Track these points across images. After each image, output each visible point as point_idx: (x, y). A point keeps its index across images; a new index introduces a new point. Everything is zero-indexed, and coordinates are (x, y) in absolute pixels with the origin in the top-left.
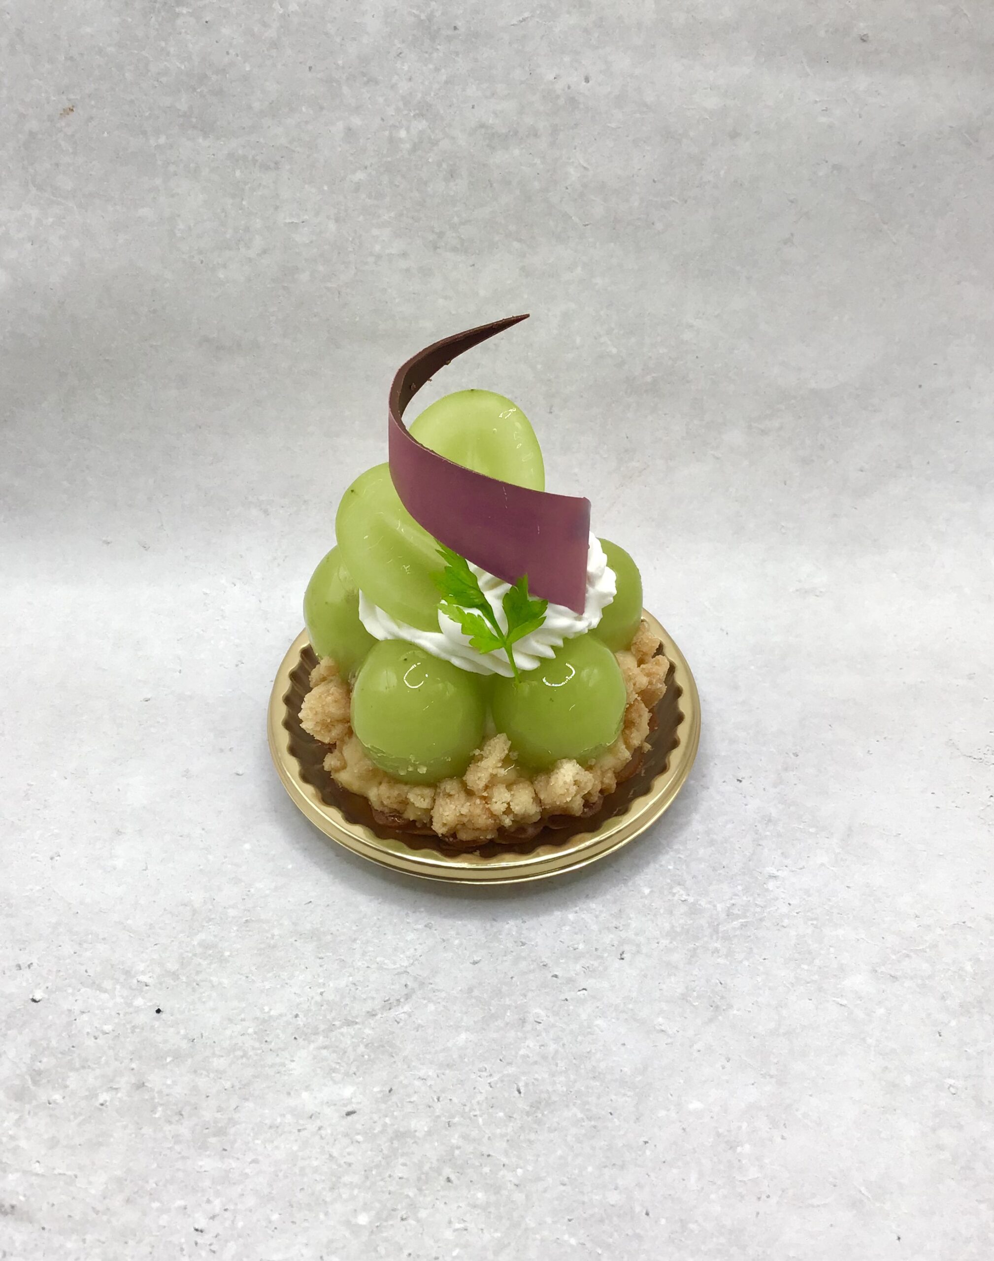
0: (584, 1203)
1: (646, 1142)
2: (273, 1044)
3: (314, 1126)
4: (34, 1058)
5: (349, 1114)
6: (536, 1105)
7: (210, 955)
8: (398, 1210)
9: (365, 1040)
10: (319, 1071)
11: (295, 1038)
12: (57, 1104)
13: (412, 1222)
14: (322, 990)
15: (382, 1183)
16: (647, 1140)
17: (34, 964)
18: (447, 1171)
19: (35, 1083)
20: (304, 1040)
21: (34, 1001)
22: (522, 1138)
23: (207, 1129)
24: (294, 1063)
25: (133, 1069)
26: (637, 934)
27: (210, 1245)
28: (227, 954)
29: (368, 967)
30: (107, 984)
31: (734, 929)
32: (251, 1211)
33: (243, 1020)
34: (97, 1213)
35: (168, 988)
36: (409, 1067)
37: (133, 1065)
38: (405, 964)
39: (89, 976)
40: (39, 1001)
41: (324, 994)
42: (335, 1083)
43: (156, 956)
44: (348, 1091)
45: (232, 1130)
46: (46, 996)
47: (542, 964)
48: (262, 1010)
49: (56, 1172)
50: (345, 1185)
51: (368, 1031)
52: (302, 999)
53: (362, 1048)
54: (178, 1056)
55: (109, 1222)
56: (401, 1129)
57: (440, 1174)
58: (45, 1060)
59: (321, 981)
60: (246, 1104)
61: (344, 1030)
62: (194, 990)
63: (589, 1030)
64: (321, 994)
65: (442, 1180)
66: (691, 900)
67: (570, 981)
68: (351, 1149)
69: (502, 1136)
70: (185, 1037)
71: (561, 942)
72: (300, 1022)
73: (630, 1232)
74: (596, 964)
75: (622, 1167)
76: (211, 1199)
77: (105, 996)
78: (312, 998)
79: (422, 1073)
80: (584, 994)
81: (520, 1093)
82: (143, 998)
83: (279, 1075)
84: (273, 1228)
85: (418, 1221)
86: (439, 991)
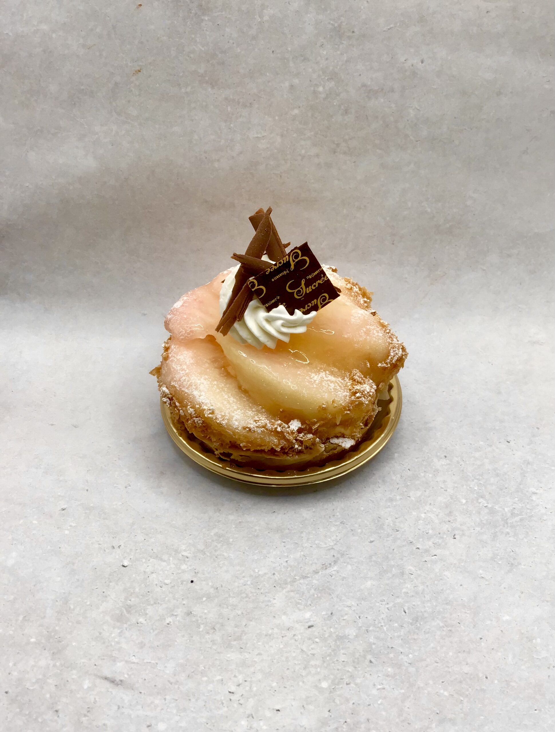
0: (449, 672)
1: (481, 639)
2: (262, 590)
3: (291, 634)
4: (126, 599)
5: (309, 627)
6: (416, 620)
7: (221, 541)
8: (344, 679)
9: (314, 586)
10: (290, 604)
11: (275, 587)
12: (142, 624)
13: (352, 685)
14: (287, 560)
15: (333, 664)
16: (481, 637)
17: (122, 546)
18: (369, 657)
19: (129, 612)
20: (280, 587)
21: (124, 566)
22: (410, 637)
23: (230, 637)
24: (276, 600)
25: (184, 604)
26: (461, 525)
27: (239, 700)
28: (231, 540)
29: (311, 547)
30: (165, 557)
31: (516, 521)
32: (260, 681)
33: (244, 577)
34: (171, 684)
35: (200, 559)
36: (340, 600)
37: (184, 602)
38: (332, 544)
39: (154, 552)
40: (127, 566)
41: (288, 562)
42: (300, 610)
43: (191, 541)
44: (308, 615)
45: (244, 637)
46: (131, 564)
47: (409, 542)
48: (254, 571)
49: (145, 661)
50: (312, 666)
51: (315, 582)
52: (276, 565)
53: (312, 591)
54: (209, 597)
55: (179, 688)
56: (340, 635)
57: (365, 658)
58: (133, 599)
59: (286, 554)
60: (251, 623)
61: (302, 581)
62: (214, 561)
63: (441, 578)
64: (287, 562)
65: (367, 662)
66: (490, 506)
67: (427, 551)
68: (313, 646)
69: (399, 637)
70: (212, 587)
71: (419, 529)
72: (277, 577)
73: (479, 689)
74: (440, 541)
75: (469, 652)
76: (237, 675)
77: (164, 564)
78: (282, 564)
79: (349, 603)
80: (435, 558)
81: (405, 613)
82: (186, 564)
83: (267, 607)
84: (274, 691)
85: (356, 685)
86: (353, 558)
